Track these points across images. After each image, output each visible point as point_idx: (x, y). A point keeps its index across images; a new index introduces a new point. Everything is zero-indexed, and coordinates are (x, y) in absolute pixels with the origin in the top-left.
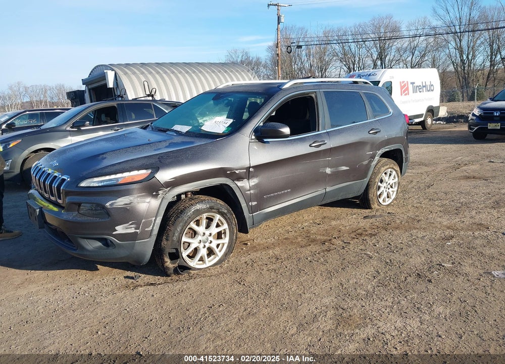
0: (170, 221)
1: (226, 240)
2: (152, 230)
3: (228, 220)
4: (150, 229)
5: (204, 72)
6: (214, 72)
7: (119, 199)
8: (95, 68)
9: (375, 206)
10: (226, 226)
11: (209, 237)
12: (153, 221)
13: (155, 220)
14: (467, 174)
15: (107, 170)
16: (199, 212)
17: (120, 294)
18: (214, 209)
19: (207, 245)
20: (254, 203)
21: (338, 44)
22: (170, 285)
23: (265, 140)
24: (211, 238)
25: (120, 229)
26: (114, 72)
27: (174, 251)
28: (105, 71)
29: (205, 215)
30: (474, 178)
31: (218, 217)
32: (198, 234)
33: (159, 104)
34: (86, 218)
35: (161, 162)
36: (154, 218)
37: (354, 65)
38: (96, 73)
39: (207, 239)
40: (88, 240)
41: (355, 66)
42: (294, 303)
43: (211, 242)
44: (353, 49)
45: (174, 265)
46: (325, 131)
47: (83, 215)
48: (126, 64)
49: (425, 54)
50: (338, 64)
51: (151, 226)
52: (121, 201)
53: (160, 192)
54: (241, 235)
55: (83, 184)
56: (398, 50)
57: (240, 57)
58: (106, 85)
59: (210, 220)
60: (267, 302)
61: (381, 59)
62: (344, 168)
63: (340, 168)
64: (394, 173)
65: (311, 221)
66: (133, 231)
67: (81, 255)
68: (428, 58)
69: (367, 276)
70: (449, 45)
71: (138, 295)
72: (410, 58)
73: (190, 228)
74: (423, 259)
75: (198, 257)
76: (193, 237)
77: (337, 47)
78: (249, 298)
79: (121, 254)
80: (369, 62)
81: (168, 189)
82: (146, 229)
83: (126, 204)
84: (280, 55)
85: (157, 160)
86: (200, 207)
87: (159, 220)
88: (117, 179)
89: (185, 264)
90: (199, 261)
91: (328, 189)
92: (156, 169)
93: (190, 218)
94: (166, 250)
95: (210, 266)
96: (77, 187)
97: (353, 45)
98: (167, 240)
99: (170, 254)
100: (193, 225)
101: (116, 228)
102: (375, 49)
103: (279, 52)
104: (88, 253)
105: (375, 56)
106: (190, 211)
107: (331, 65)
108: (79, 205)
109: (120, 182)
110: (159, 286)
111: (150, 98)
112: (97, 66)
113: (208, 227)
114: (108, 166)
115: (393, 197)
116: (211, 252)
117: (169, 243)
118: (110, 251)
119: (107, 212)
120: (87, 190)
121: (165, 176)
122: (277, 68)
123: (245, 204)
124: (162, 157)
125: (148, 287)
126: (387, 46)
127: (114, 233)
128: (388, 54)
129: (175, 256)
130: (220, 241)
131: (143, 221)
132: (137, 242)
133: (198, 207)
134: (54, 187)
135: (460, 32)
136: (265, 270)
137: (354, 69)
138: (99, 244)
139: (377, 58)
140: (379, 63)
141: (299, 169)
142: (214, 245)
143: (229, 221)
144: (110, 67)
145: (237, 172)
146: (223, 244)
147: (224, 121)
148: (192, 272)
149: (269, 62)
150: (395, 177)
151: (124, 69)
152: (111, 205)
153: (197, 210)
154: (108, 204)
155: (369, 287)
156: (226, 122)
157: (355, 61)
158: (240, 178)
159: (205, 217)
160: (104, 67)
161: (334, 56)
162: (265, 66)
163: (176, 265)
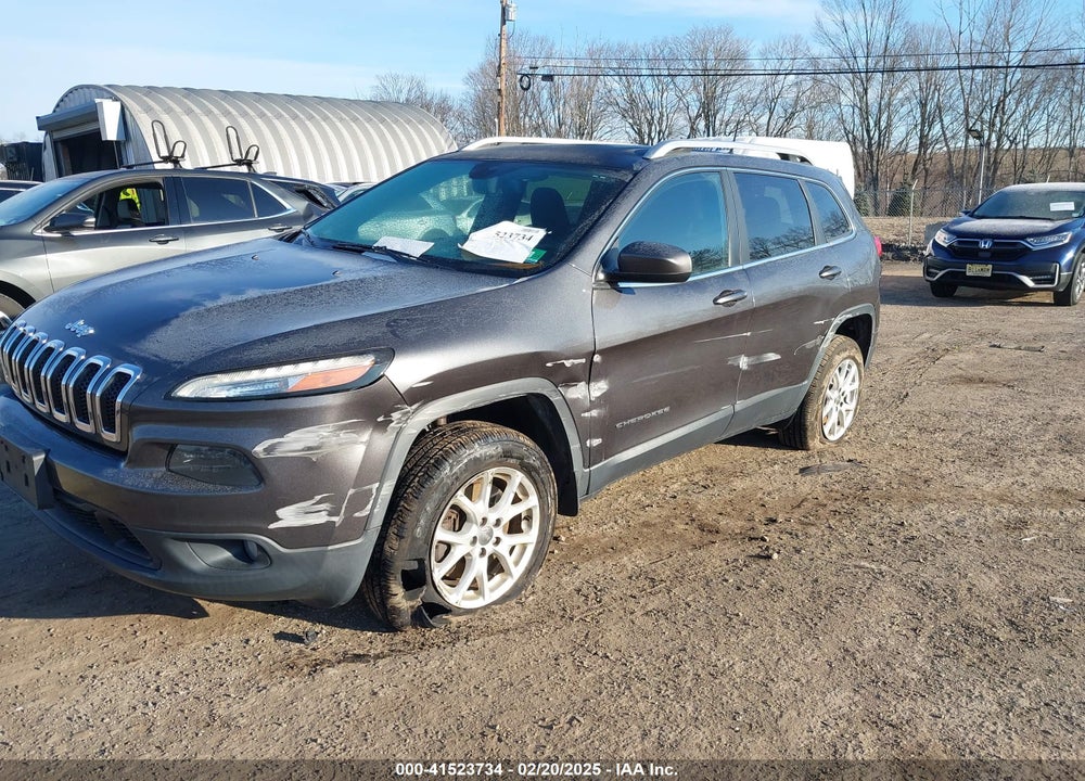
0: (409, 487)
1: (530, 536)
2: (368, 517)
3: (540, 484)
4: (365, 513)
5: (334, 119)
6: (355, 120)
7: (292, 436)
8: (71, 92)
9: (815, 443)
10: (533, 501)
11: (495, 529)
12: (374, 491)
13: (379, 490)
14: (960, 372)
15: (254, 354)
16: (478, 465)
17: (280, 691)
18: (512, 457)
19: (490, 548)
20: (596, 442)
21: (616, 78)
22: (410, 659)
23: (622, 285)
24: (498, 532)
25: (289, 517)
26: (118, 104)
27: (415, 565)
28: (97, 101)
29: (490, 474)
30: (981, 381)
31: (518, 478)
32: (472, 522)
33: (264, 182)
34: (193, 487)
35: (395, 335)
36: (377, 485)
37: (650, 125)
38: (72, 105)
39: (491, 533)
40: (194, 545)
41: (653, 128)
42: (761, 710)
43: (498, 541)
44: (651, 93)
45: (412, 604)
46: (741, 267)
47: (185, 475)
48: (149, 87)
49: (793, 114)
50: (617, 121)
51: (369, 507)
52: (296, 441)
53: (396, 416)
54: (563, 520)
55: (186, 391)
56: (741, 99)
57: (405, 91)
58: (97, 134)
59: (499, 484)
60: (690, 709)
61: (707, 118)
62: (772, 357)
63: (765, 356)
64: (854, 367)
65: (685, 480)
66: (322, 518)
67: (167, 585)
68: (800, 121)
69: (896, 628)
70: (842, 97)
71: (329, 691)
72: (764, 120)
73: (454, 507)
74: (997, 581)
75: (467, 580)
76: (457, 528)
77: (616, 85)
78: (638, 697)
79: (286, 580)
80: (681, 121)
81: (414, 407)
82: (357, 515)
83: (310, 449)
84: (504, 93)
85: (385, 330)
86: (483, 452)
87: (388, 489)
88: (285, 380)
89: (437, 600)
90: (470, 589)
91: (740, 405)
92: (387, 354)
93: (457, 479)
94: (397, 564)
95: (495, 603)
96: (168, 397)
97: (649, 84)
98: (400, 537)
99: (404, 573)
100: (461, 499)
101: (280, 513)
102: (695, 95)
103: (502, 86)
104: (192, 580)
105: (694, 112)
106: (459, 462)
107: (601, 125)
108: (171, 448)
109: (293, 386)
110: (381, 663)
111: (244, 169)
112: (76, 88)
113: (493, 502)
114: (254, 342)
115: (848, 421)
116: (495, 566)
117: (406, 544)
118: (257, 573)
119: (256, 470)
120: (201, 408)
121: (408, 371)
122: (496, 120)
123: (578, 445)
124: (394, 321)
125: (352, 666)
126: (719, 91)
127: (272, 526)
128: (720, 109)
129: (416, 579)
130: (517, 539)
131: (351, 492)
132: (330, 548)
133: (479, 451)
134: (93, 395)
135: (867, 72)
136: (639, 613)
137: (649, 135)
138: (226, 555)
139: (698, 116)
140: (702, 124)
141: (689, 359)
142: (503, 549)
143: (541, 488)
144: (110, 92)
145: (568, 363)
146: (524, 547)
147: (522, 233)
148: (454, 620)
149: (468, 107)
150: (853, 380)
151: (145, 98)
152: (268, 450)
153: (476, 459)
154: (259, 449)
155: (919, 659)
156: (528, 235)
157: (653, 118)
158: (571, 379)
159: (491, 478)
160: (93, 91)
161: (610, 104)
162: (460, 117)
163: (418, 602)
